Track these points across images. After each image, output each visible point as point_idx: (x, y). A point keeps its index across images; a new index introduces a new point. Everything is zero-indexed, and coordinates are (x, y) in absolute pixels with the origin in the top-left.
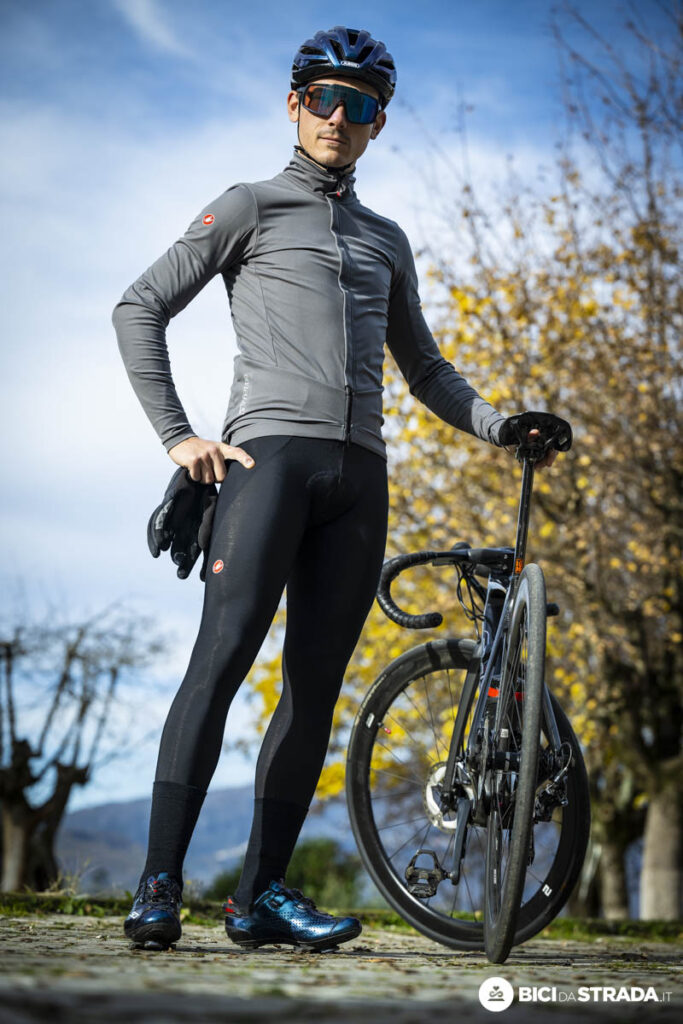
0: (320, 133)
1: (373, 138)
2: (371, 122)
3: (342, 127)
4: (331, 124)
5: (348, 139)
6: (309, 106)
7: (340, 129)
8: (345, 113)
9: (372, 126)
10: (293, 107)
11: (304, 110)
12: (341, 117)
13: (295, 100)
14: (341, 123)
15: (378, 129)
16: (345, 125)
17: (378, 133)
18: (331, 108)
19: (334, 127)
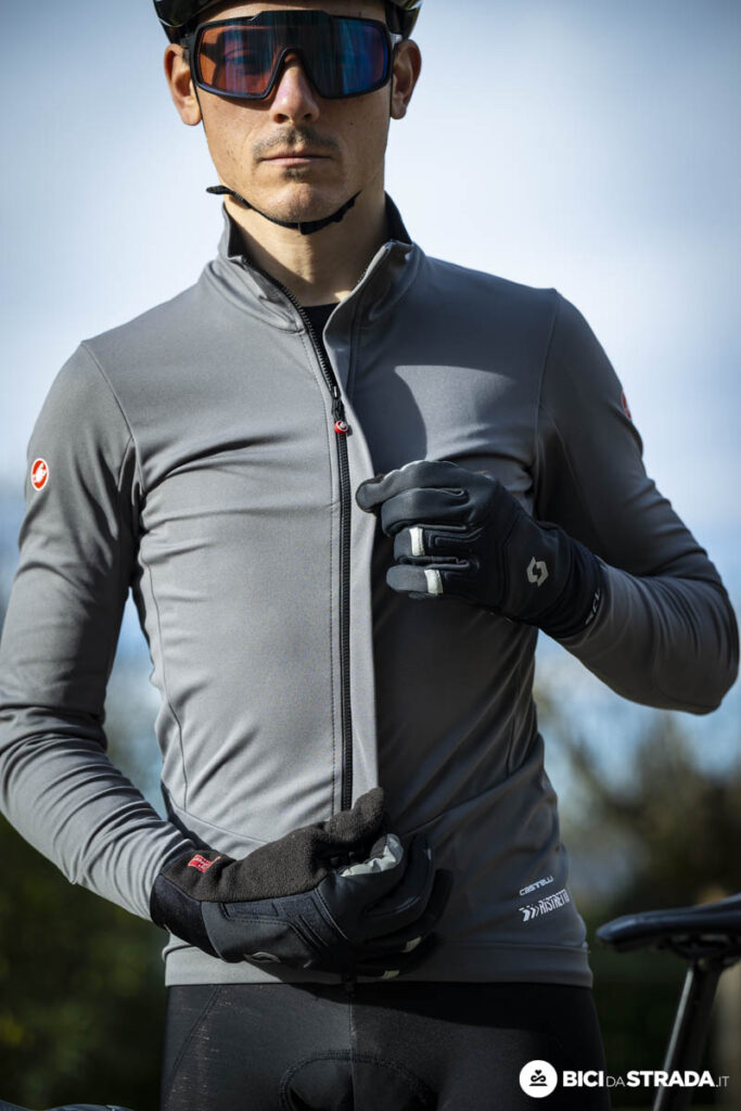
0: (258, 149)
1: (400, 114)
2: (381, 84)
3: (308, 116)
4: (280, 118)
5: (331, 144)
6: (214, 85)
7: (304, 123)
8: (309, 81)
9: (385, 90)
10: (184, 90)
11: (209, 99)
12: (297, 94)
13: (181, 68)
14: (302, 106)
15: (406, 87)
16: (314, 109)
17: (407, 100)
18: (268, 77)
19: (288, 124)
